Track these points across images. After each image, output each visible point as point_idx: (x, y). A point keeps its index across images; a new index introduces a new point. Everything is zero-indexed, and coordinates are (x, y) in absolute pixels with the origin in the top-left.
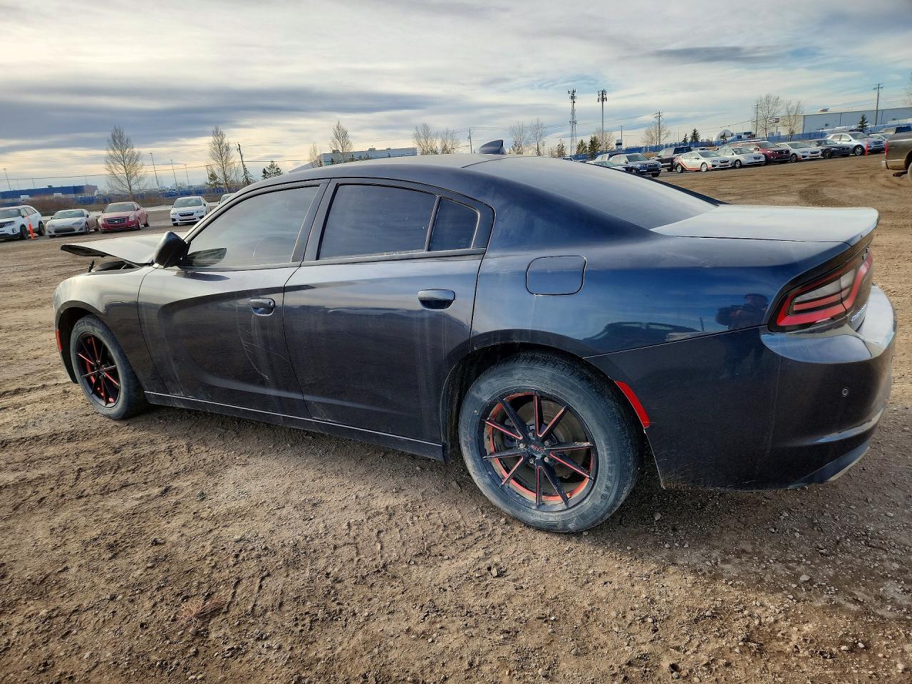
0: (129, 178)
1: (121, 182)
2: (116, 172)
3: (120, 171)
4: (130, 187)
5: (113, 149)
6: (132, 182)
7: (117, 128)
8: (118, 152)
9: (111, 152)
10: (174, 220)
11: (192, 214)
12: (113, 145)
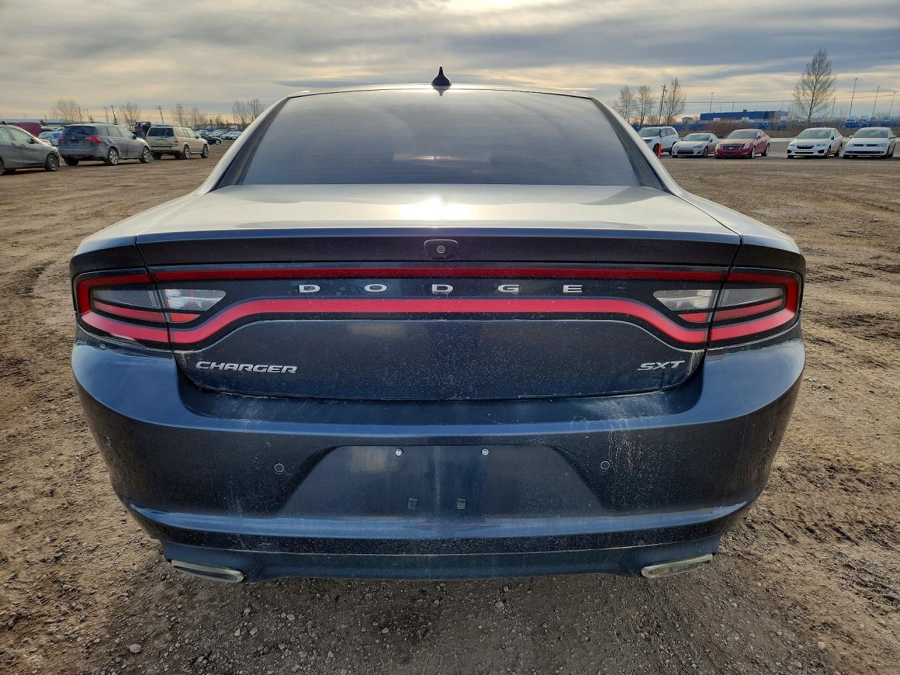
0: (813, 103)
1: (803, 108)
2: (802, 98)
3: (807, 96)
4: (811, 114)
5: (809, 74)
6: (814, 110)
7: (823, 51)
8: (813, 78)
9: (806, 77)
10: (789, 152)
11: (811, 147)
12: (810, 69)
